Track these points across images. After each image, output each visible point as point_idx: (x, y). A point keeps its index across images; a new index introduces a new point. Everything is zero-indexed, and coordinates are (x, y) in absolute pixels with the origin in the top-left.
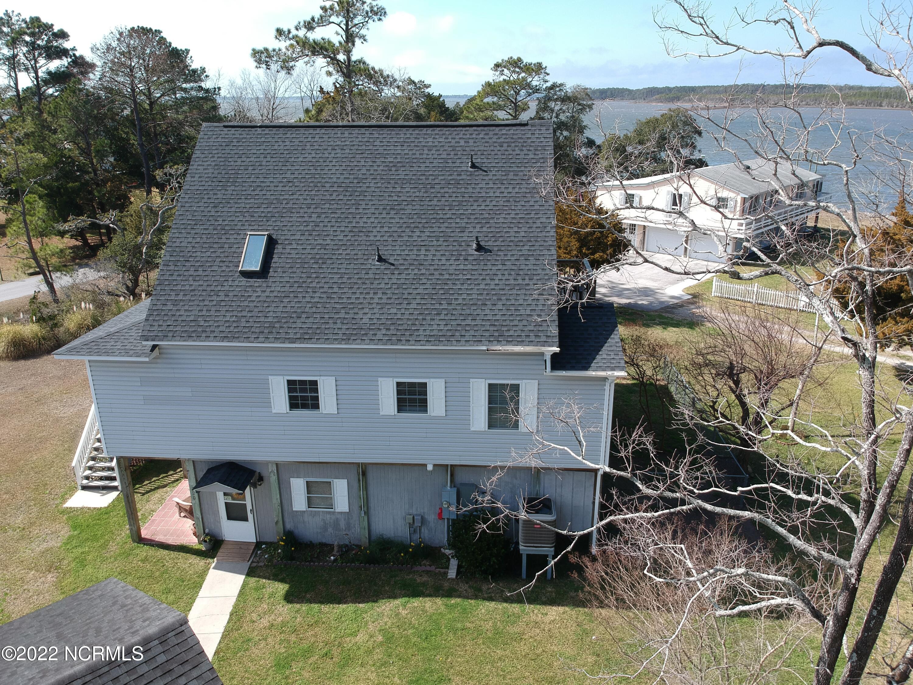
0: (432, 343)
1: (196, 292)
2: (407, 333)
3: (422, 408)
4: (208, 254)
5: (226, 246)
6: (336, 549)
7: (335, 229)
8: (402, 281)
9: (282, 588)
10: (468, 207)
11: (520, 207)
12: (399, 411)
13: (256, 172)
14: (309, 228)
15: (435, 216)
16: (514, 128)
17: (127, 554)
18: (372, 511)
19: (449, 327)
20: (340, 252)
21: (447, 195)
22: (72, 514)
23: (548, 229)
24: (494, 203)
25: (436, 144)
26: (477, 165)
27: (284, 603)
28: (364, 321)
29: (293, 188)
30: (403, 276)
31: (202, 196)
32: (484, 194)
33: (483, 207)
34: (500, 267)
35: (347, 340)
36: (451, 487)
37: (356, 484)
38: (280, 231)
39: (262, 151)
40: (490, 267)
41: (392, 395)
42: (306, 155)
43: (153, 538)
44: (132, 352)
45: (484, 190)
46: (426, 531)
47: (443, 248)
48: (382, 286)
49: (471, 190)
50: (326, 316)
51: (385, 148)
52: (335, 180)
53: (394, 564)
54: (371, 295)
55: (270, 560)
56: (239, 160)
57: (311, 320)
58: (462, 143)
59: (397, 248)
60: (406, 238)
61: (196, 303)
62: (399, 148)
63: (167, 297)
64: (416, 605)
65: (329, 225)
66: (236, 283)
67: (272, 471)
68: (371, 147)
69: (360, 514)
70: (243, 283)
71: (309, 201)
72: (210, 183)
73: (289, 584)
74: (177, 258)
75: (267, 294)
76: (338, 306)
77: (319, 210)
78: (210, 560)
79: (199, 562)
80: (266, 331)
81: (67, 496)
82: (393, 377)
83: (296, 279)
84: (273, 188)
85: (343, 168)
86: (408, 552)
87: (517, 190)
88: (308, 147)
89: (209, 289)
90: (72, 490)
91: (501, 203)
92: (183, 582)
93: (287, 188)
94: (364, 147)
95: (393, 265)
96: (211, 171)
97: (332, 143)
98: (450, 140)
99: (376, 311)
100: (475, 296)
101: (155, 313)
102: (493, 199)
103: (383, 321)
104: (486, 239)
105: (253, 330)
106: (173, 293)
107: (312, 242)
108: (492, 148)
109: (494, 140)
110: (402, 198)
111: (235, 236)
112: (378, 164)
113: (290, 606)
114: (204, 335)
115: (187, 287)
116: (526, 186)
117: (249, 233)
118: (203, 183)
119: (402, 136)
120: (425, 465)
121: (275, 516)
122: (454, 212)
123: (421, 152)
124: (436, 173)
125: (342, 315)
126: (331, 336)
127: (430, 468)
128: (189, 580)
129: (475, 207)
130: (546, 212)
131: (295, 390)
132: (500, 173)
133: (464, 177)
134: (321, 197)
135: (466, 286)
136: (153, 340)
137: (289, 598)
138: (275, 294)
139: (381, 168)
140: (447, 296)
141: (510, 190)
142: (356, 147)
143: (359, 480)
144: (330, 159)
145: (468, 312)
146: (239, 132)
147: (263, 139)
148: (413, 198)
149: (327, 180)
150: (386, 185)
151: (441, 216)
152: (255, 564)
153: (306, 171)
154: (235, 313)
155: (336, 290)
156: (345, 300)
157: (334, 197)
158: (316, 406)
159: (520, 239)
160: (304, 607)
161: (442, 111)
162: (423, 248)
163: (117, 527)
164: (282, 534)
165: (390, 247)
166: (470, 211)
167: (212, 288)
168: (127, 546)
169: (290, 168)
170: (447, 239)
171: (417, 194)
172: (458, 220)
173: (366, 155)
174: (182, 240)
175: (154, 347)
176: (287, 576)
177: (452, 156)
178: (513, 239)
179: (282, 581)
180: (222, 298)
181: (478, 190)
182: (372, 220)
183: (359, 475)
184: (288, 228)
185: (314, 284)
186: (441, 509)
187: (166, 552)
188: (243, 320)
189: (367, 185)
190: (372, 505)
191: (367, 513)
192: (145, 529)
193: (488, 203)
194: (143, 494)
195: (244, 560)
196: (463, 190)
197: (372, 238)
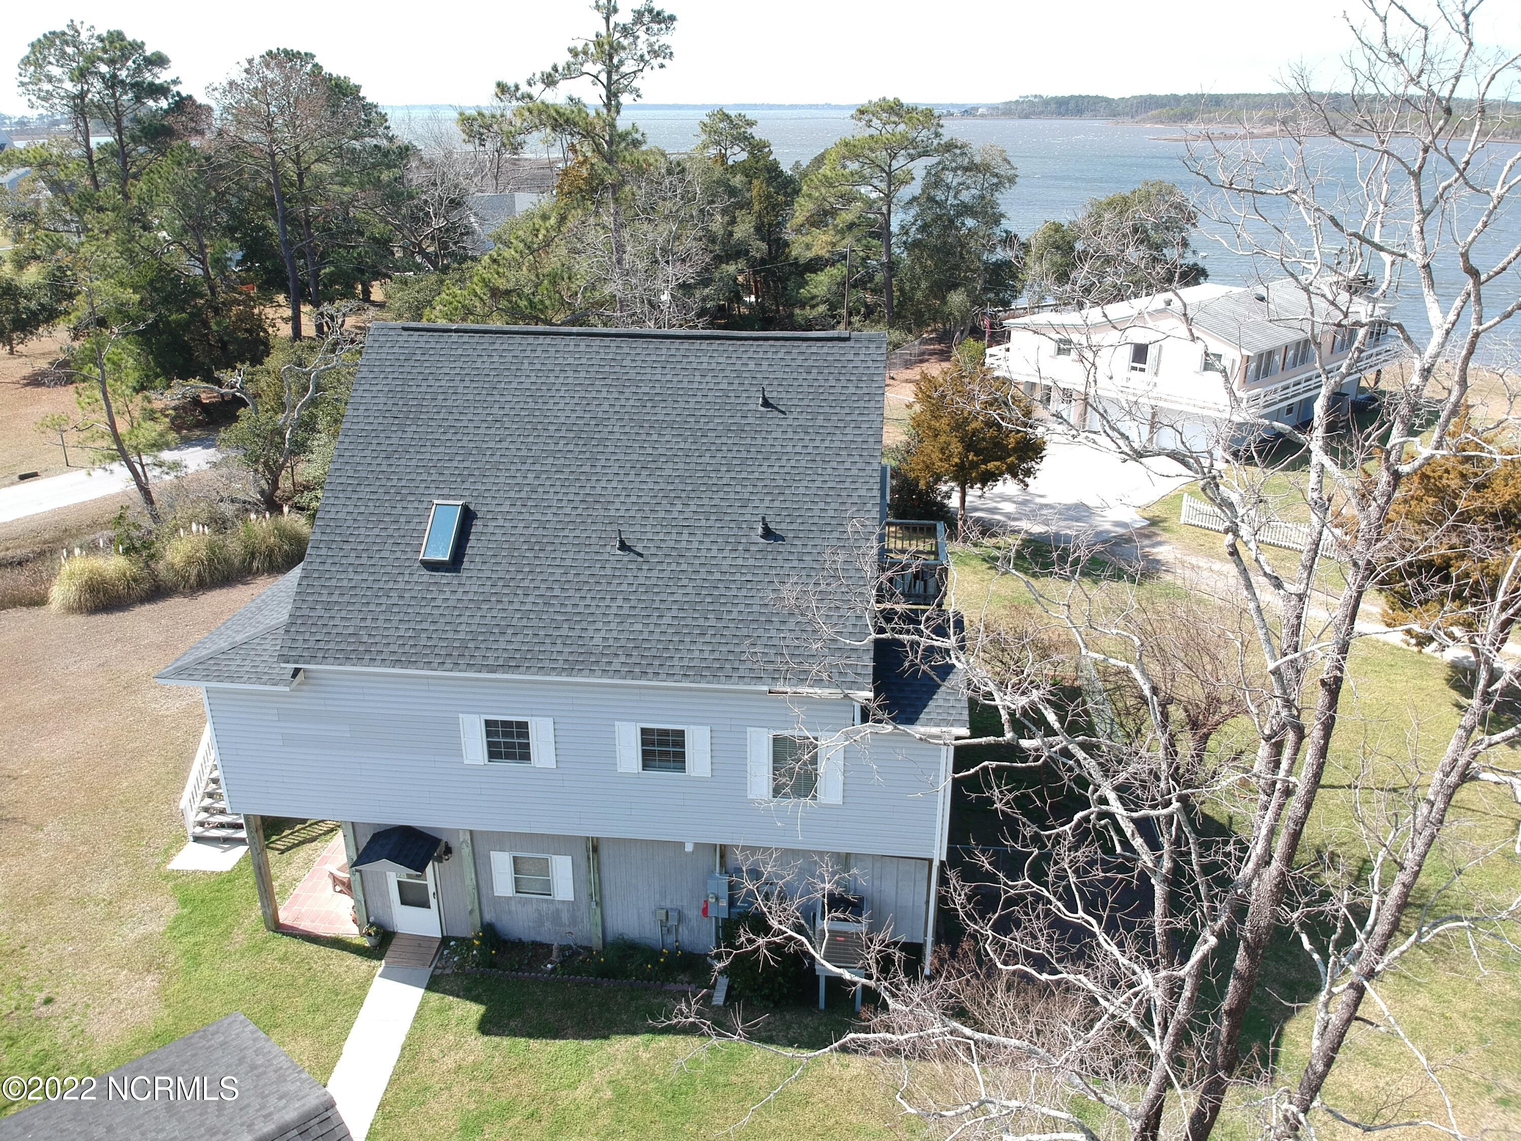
0: (691, 678)
1: (358, 591)
2: (657, 662)
3: (679, 765)
4: (376, 531)
5: (403, 519)
6: (555, 952)
7: (560, 496)
8: (653, 581)
9: (475, 1011)
10: (755, 468)
11: (829, 471)
12: (645, 766)
13: (448, 403)
14: (523, 495)
15: (705, 480)
16: (830, 344)
17: (259, 949)
18: (608, 902)
19: (717, 655)
20: (566, 533)
21: (724, 448)
22: (180, 880)
23: (869, 507)
24: (792, 463)
25: (714, 366)
26: (771, 401)
27: (478, 1034)
28: (595, 641)
29: (502, 431)
30: (655, 573)
31: (369, 440)
32: (778, 449)
33: (776, 469)
34: (795, 564)
35: (570, 671)
36: (721, 873)
37: (583, 863)
38: (480, 500)
39: (457, 371)
40: (781, 563)
41: (634, 744)
42: (523, 379)
43: (295, 924)
44: (266, 677)
45: (779, 442)
46: (686, 932)
47: (715, 531)
48: (624, 587)
49: (760, 441)
50: (542, 633)
51: (638, 370)
52: (562, 420)
53: (637, 979)
54: (607, 602)
55: (460, 966)
56: (424, 384)
57: (519, 638)
58: (752, 366)
59: (648, 529)
60: (662, 514)
61: (358, 607)
62: (659, 371)
63: (316, 597)
64: (663, 1044)
65: (552, 490)
66: (415, 578)
67: (465, 841)
68: (617, 369)
69: (590, 905)
70: (425, 579)
71: (524, 453)
72: (380, 420)
73: (486, 1004)
74: (332, 537)
75: (459, 596)
76: (558, 617)
77: (537, 467)
78: (375, 963)
79: (360, 965)
80: (455, 653)
81: (173, 851)
82: (637, 721)
83: (501, 575)
84: (472, 430)
85: (576, 401)
86: (658, 962)
87: (827, 444)
88: (526, 366)
89: (376, 586)
90: (179, 841)
91: (803, 463)
92: (337, 995)
93: (493, 431)
94: (607, 369)
95: (641, 555)
96: (382, 400)
97: (560, 361)
98: (733, 361)
99: (613, 626)
100: (756, 608)
101: (299, 622)
102: (791, 456)
103: (623, 643)
104: (778, 519)
105: (437, 651)
106: (325, 592)
107: (526, 516)
108: (795, 375)
109: (799, 363)
110: (660, 451)
111: (416, 505)
112: (626, 395)
113: (486, 1038)
114: (367, 657)
115: (345, 583)
116: (840, 437)
117: (436, 502)
118: (371, 420)
119: (664, 352)
120: (682, 844)
121: (469, 902)
122: (733, 475)
123: (691, 378)
124: (711, 413)
125: (564, 632)
126: (546, 664)
127: (689, 848)
128: (345, 993)
129: (764, 469)
130: (867, 479)
131: (496, 734)
132: (804, 415)
133: (751, 420)
134: (541, 447)
135: (744, 592)
136: (296, 662)
137: (486, 1027)
138: (470, 596)
139: (631, 402)
140: (716, 607)
141: (817, 444)
142: (596, 368)
143: (589, 858)
144: (556, 387)
145: (745, 632)
146: (425, 339)
147: (460, 352)
148: (674, 452)
149: (551, 419)
150: (636, 430)
151: (715, 481)
152: (439, 972)
153: (522, 405)
154: (412, 625)
155: (557, 592)
156: (569, 609)
157: (560, 447)
158: (525, 756)
159: (827, 521)
160: (506, 1042)
161: (770, 178)
162: (686, 531)
163: (244, 903)
164: (478, 928)
165: (637, 528)
166: (756, 475)
167: (381, 585)
168: (259, 936)
169: (497, 398)
170: (721, 516)
171: (682, 446)
172: (738, 489)
173: (609, 382)
174: (339, 508)
175: (297, 671)
176: (484, 991)
177: (735, 387)
178: (816, 520)
179: (476, 999)
180: (394, 601)
181: (771, 442)
182: (614, 484)
183: (588, 851)
184: (492, 493)
185: (526, 583)
186: (706, 902)
187: (313, 947)
188: (424, 635)
189: (610, 429)
190: (607, 892)
191: (600, 904)
192: (285, 909)
193: (783, 463)
194: (282, 852)
195: (424, 965)
196: (748, 441)
197: (612, 513)
